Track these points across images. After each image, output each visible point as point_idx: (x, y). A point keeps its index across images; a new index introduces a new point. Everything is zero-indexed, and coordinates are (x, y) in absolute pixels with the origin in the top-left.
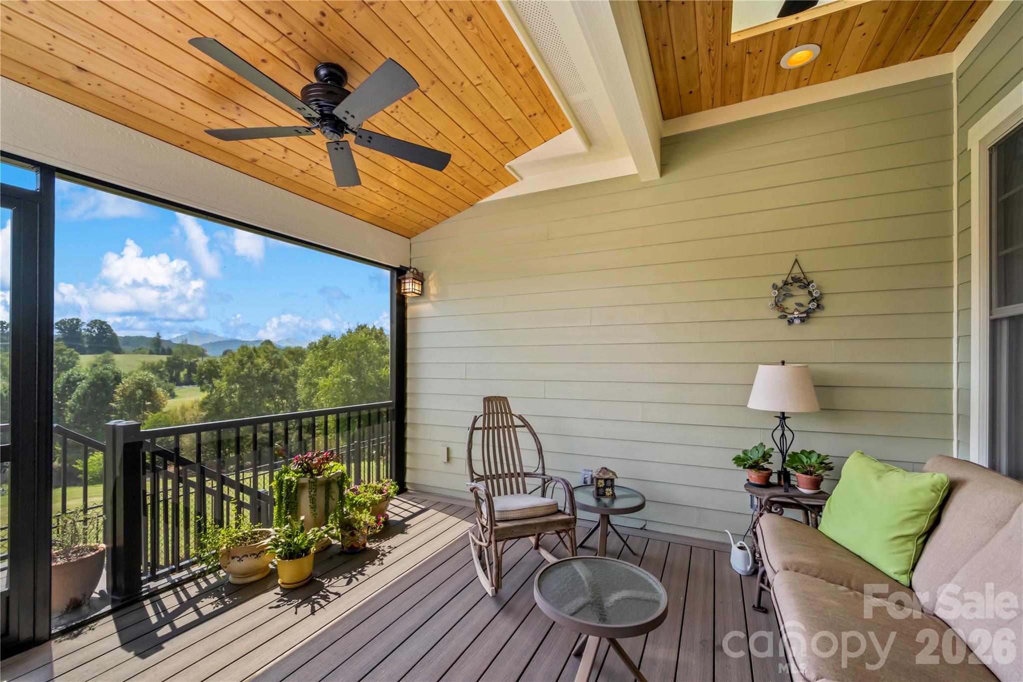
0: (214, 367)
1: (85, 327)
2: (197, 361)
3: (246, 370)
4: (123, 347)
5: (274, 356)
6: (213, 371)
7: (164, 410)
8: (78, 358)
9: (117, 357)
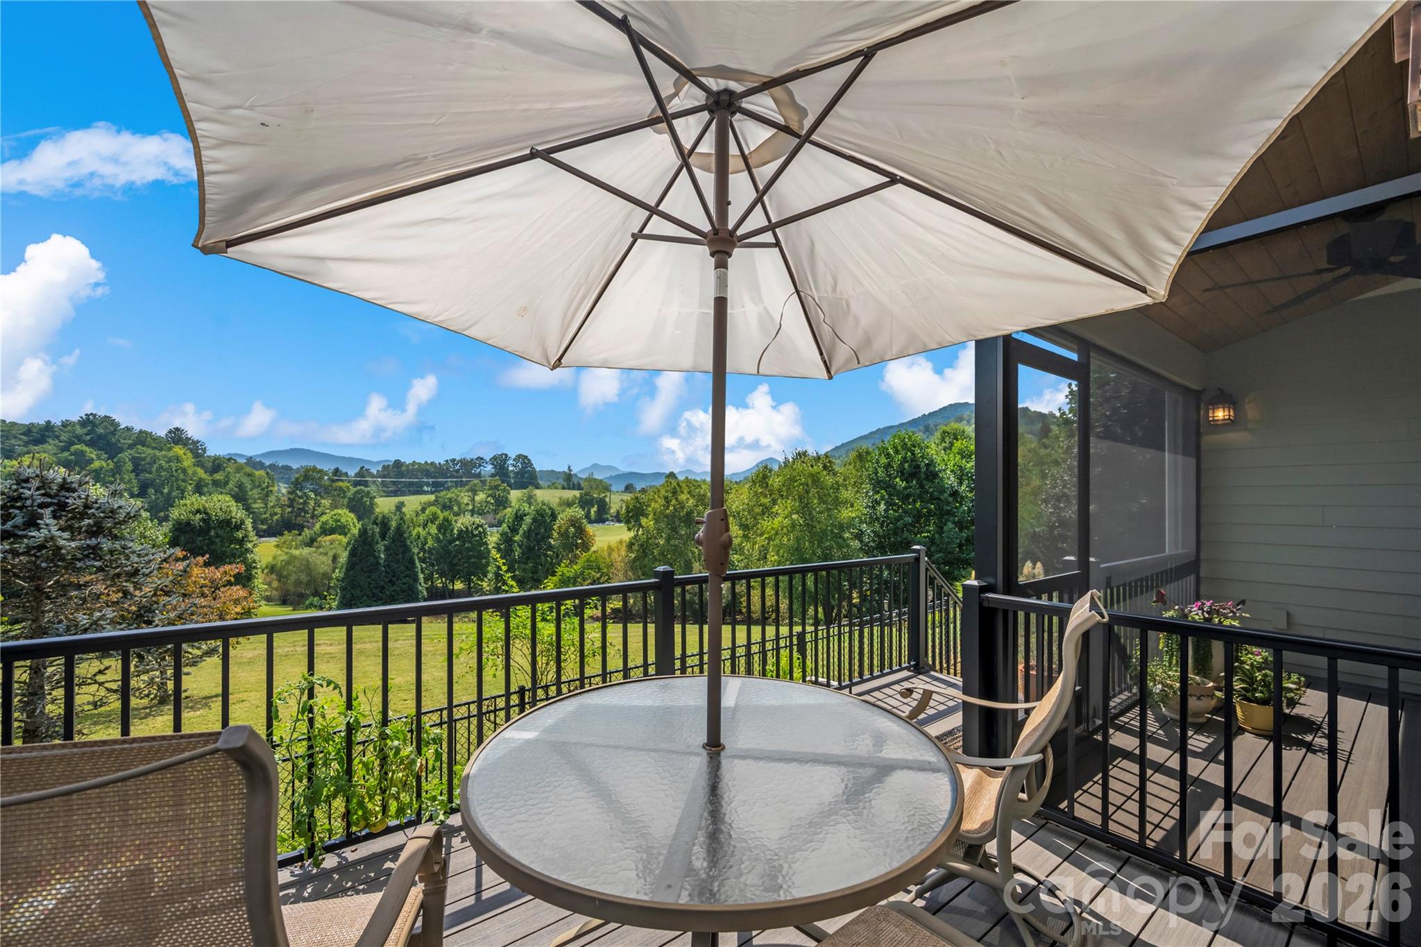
0: (640, 503)
1: (511, 462)
2: (605, 496)
3: (671, 508)
4: (540, 482)
5: (697, 490)
6: (639, 508)
7: (593, 549)
8: (509, 493)
9: (538, 493)
